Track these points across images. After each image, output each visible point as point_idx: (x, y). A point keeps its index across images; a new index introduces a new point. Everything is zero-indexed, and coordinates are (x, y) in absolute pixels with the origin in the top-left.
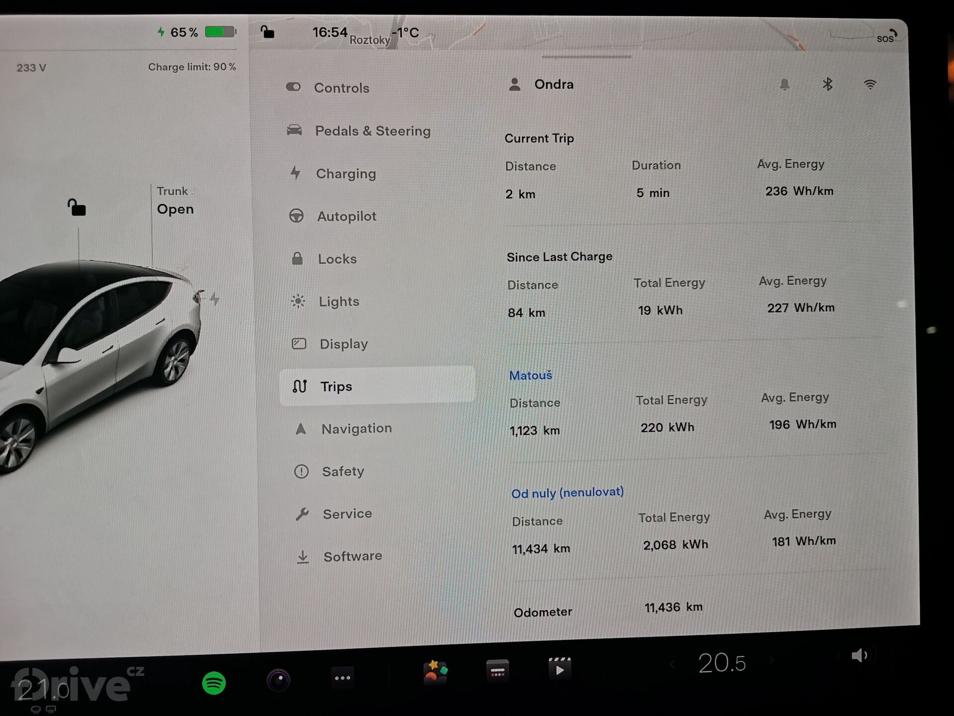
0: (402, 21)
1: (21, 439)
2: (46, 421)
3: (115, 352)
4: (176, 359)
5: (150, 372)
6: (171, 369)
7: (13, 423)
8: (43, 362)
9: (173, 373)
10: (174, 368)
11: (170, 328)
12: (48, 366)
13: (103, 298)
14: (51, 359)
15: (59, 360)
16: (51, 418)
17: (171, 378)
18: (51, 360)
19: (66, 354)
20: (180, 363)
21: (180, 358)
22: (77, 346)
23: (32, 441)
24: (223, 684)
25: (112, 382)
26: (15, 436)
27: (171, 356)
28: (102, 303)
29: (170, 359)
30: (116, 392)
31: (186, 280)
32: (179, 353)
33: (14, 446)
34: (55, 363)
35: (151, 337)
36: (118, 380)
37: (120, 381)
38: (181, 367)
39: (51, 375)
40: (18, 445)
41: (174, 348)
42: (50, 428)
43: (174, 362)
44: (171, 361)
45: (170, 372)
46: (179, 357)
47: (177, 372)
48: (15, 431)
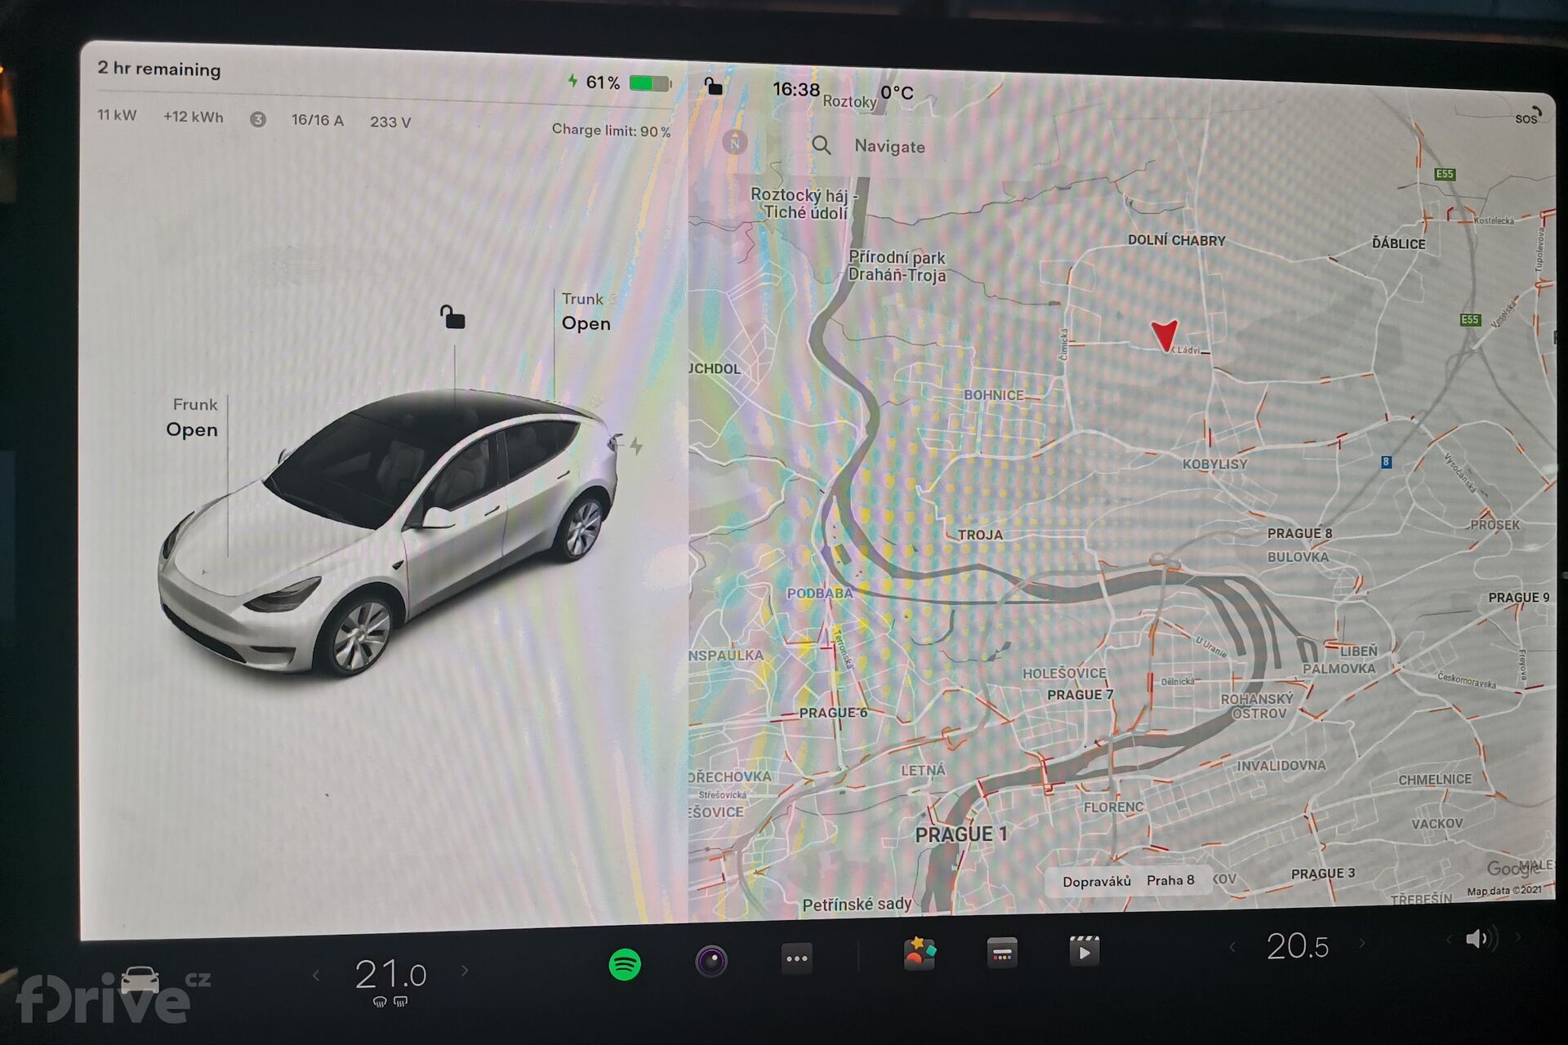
0: (893, 77)
1: (370, 630)
2: (406, 607)
3: (501, 515)
4: (583, 526)
5: (548, 543)
6: (577, 539)
7: (360, 608)
8: (405, 525)
9: (579, 544)
10: (580, 538)
11: (577, 485)
12: (411, 531)
13: (486, 441)
14: (415, 522)
15: (426, 523)
16: (412, 602)
17: (576, 551)
18: (414, 524)
19: (435, 516)
20: (587, 531)
21: (589, 525)
22: (450, 505)
23: (386, 634)
24: (637, 966)
25: (495, 556)
26: (363, 626)
27: (576, 522)
28: (485, 448)
29: (576, 525)
30: (502, 568)
31: (599, 420)
32: (588, 517)
33: (361, 639)
34: (420, 528)
35: (551, 496)
36: (505, 554)
37: (507, 555)
38: (590, 535)
39: (415, 543)
40: (365, 638)
41: (581, 511)
42: (411, 616)
43: (580, 531)
44: (577, 529)
45: (575, 543)
46: (587, 523)
47: (584, 543)
48: (361, 621)
